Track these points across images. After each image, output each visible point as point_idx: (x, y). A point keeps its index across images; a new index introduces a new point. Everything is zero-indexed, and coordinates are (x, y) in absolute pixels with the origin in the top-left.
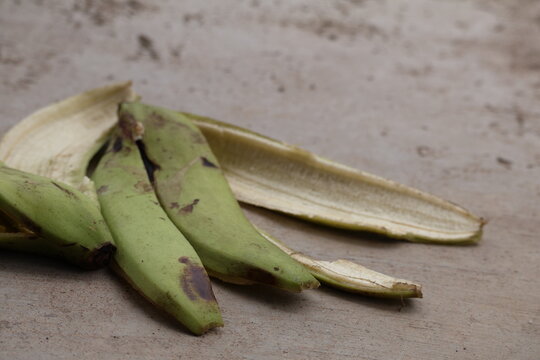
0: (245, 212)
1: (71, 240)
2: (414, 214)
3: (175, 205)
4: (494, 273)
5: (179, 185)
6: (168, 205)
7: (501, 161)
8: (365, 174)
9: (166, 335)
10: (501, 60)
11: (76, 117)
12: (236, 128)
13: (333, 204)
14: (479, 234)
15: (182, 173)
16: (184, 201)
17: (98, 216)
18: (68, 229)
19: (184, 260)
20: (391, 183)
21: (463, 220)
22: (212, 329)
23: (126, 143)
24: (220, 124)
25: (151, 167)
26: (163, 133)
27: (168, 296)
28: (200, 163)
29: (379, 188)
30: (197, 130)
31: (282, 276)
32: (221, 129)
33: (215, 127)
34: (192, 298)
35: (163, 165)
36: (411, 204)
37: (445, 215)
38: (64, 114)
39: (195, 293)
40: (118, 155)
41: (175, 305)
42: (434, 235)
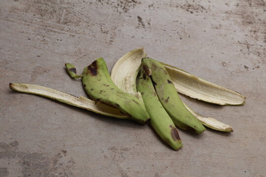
0: (180, 96)
1: (139, 119)
2: (227, 97)
3: (163, 99)
4: (249, 117)
5: (163, 91)
6: (161, 99)
7: (245, 67)
8: (213, 84)
9: (168, 151)
10: (240, 20)
11: (128, 59)
12: (175, 68)
13: (204, 93)
14: (244, 102)
15: (163, 86)
16: (165, 98)
17: (145, 109)
18: (138, 115)
19: (171, 126)
20: (220, 87)
21: (240, 98)
22: (180, 148)
23: (147, 77)
24: (171, 66)
25: (154, 84)
26: (156, 72)
27: (168, 139)
28: (167, 82)
29: (217, 89)
30: (165, 69)
31: (197, 129)
32: (171, 68)
33: (170, 68)
34: (174, 140)
35: (157, 83)
36: (226, 94)
37: (235, 96)
38: (125, 59)
39: (175, 138)
40: (145, 80)
41: (170, 142)
42: (232, 103)
